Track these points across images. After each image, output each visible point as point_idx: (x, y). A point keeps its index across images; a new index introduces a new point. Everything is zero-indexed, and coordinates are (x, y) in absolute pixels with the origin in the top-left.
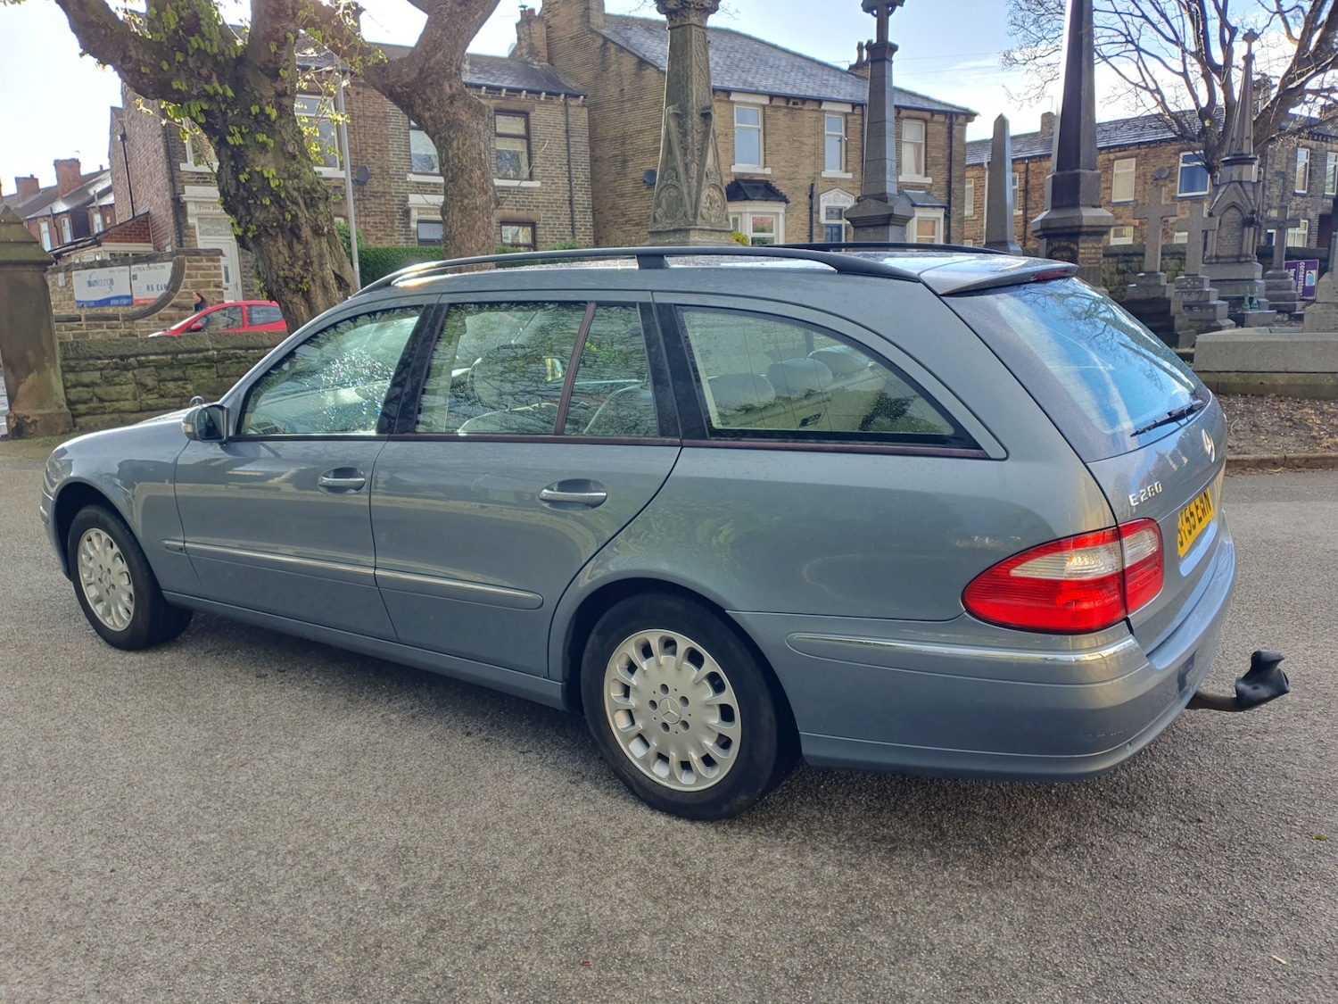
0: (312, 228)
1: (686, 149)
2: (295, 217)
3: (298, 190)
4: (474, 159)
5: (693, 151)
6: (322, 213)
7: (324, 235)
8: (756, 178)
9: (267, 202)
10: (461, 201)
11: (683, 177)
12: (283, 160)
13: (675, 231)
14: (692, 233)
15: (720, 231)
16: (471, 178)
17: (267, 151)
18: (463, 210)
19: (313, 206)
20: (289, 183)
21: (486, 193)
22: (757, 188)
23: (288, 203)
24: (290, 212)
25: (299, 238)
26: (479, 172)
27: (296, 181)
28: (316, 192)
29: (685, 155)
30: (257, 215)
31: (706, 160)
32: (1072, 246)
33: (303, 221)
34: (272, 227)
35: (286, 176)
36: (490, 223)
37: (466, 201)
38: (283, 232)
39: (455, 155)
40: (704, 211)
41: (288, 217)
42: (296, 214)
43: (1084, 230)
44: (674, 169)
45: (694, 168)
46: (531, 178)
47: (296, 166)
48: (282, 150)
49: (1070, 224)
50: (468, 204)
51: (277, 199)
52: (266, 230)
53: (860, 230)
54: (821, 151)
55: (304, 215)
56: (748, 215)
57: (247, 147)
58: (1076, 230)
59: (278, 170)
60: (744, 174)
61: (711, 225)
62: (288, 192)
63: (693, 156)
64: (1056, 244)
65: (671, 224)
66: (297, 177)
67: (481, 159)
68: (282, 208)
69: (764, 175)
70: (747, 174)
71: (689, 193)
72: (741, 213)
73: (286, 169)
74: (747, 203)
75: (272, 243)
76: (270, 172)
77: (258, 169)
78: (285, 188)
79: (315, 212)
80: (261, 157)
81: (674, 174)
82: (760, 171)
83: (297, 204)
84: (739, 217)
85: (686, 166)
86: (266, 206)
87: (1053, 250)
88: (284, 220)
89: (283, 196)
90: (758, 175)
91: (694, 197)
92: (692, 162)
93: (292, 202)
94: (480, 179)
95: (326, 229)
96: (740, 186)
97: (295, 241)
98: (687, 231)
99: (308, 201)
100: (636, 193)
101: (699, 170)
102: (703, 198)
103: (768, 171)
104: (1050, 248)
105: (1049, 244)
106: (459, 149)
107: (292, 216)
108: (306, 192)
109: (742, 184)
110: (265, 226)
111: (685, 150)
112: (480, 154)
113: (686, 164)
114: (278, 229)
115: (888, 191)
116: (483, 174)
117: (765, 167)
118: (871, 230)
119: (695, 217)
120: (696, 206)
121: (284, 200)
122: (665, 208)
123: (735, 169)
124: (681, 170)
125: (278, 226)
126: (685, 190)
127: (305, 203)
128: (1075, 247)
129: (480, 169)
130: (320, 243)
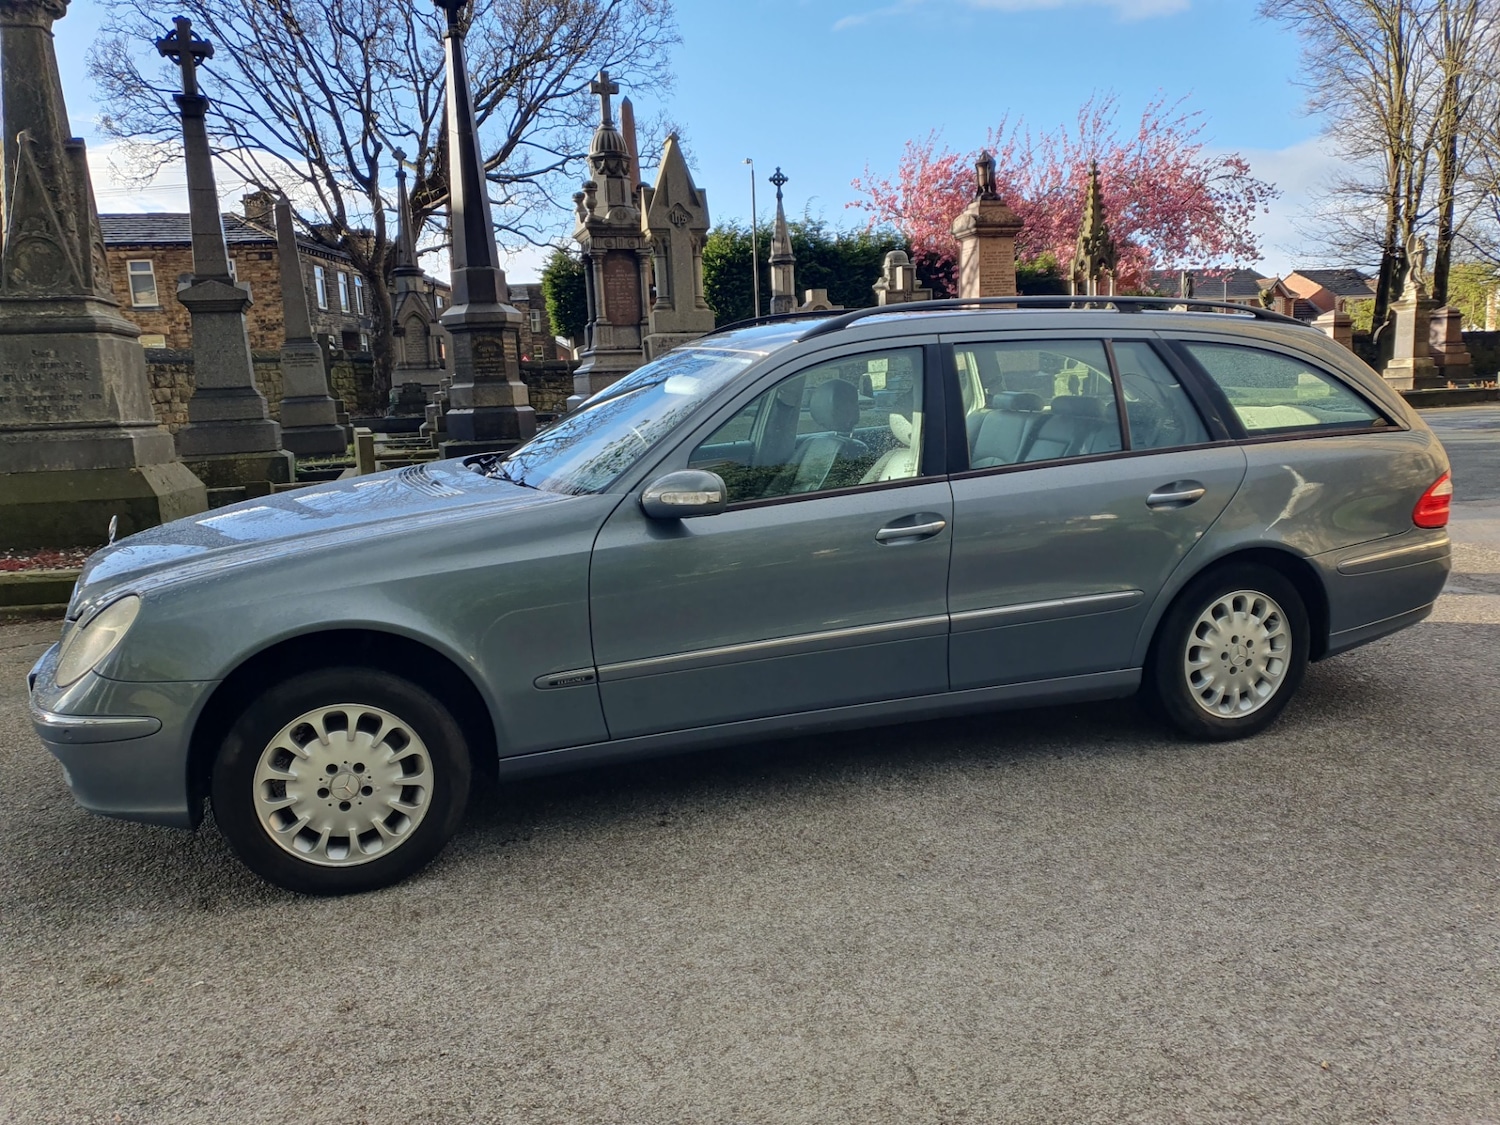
1: (56, 192)
5: (66, 196)
11: (58, 229)
29: (56, 199)
32: (497, 341)
43: (507, 325)
45: (72, 220)
49: (494, 319)
58: (500, 325)
63: (68, 203)
64: (480, 339)
65: (43, 290)
71: (73, 252)
85: (61, 215)
87: (479, 344)
91: (80, 257)
92: (69, 210)
101: (78, 223)
102: (92, 259)
104: (475, 343)
105: (474, 339)
111: (55, 195)
113: (59, 212)
119: (88, 284)
120: (85, 270)
124: (54, 219)
126: (66, 247)
128: (500, 343)
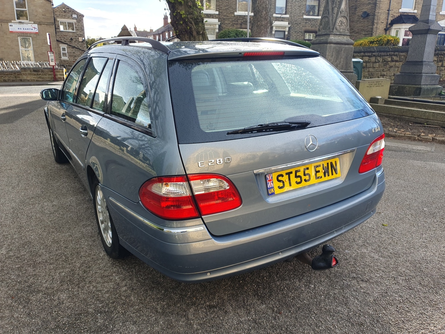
0: (196, 32)
1: (334, 2)
2: (191, 28)
3: (192, 18)
4: (263, 7)
5: (336, 3)
6: (200, 27)
7: (201, 34)
8: (410, 14)
9: (181, 22)
10: (257, 23)
11: (330, 13)
12: (187, 8)
13: (325, 35)
14: (331, 36)
15: (344, 35)
16: (262, 14)
17: (182, 5)
18: (258, 26)
19: (197, 24)
20: (189, 16)
21: (266, 20)
22: (410, 18)
23: (189, 23)
24: (189, 26)
25: (192, 35)
26: (265, 12)
27: (191, 15)
28: (198, 19)
29: (333, 4)
30: (179, 27)
31: (341, 6)
33: (193, 29)
34: (183, 31)
35: (188, 13)
36: (267, 31)
37: (259, 23)
38: (187, 33)
39: (257, 6)
40: (338, 27)
41: (188, 28)
42: (191, 27)
44: (328, 10)
45: (336, 10)
46: (318, 15)
47: (192, 10)
48: (187, 5)
50: (260, 24)
51: (184, 22)
52: (182, 33)
53: (415, 36)
54: (441, 3)
55: (194, 27)
56: (403, 29)
57: (176, 4)
59: (186, 11)
60: (405, 12)
61: (340, 32)
62: (188, 19)
63: (336, 5)
65: (324, 32)
66: (192, 14)
67: (266, 7)
68: (187, 25)
69: (414, 13)
70: (406, 13)
71: (332, 20)
72: (400, 29)
73: (188, 11)
74: (403, 25)
75: (184, 37)
76: (183, 12)
77: (179, 11)
78: (187, 17)
79: (198, 26)
80: (180, 7)
81: (328, 12)
82: (412, 11)
83: (192, 23)
84: (399, 30)
86: (181, 24)
88: (187, 29)
89: (186, 20)
90: (411, 13)
91: (334, 21)
92: (335, 7)
93: (190, 22)
94: (265, 15)
95: (201, 32)
96: (402, 17)
97: (191, 36)
98: (329, 35)
99: (196, 22)
100: (358, 21)
101: (337, 10)
102: (338, 21)
103: (416, 11)
106: (259, 4)
107: (190, 27)
108: (195, 19)
109: (403, 17)
110: (181, 31)
112: (266, 6)
113: (333, 8)
114: (185, 32)
115: (430, 19)
116: (266, 13)
117: (414, 10)
118: (419, 36)
119: (333, 29)
120: (334, 25)
121: (187, 22)
122: (323, 25)
123: (401, 11)
124: (330, 10)
125: (185, 31)
126: (331, 18)
127: (195, 23)
129: (265, 11)
130: (199, 37)
